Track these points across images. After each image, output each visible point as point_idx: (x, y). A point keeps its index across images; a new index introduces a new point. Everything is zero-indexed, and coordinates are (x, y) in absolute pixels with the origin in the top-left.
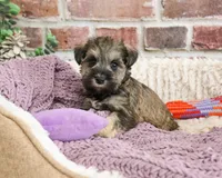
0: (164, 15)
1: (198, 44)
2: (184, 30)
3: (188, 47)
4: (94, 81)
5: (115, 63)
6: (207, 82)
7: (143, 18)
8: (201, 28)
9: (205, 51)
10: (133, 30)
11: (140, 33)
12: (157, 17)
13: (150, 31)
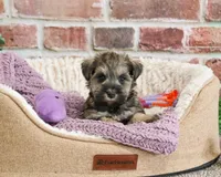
0: (112, 15)
1: (145, 45)
2: (131, 31)
3: (135, 47)
4: (106, 95)
5: (122, 78)
6: (151, 80)
7: (91, 18)
8: (147, 29)
9: (152, 51)
10: (81, 30)
11: (88, 32)
12: (106, 18)
13: (98, 31)
